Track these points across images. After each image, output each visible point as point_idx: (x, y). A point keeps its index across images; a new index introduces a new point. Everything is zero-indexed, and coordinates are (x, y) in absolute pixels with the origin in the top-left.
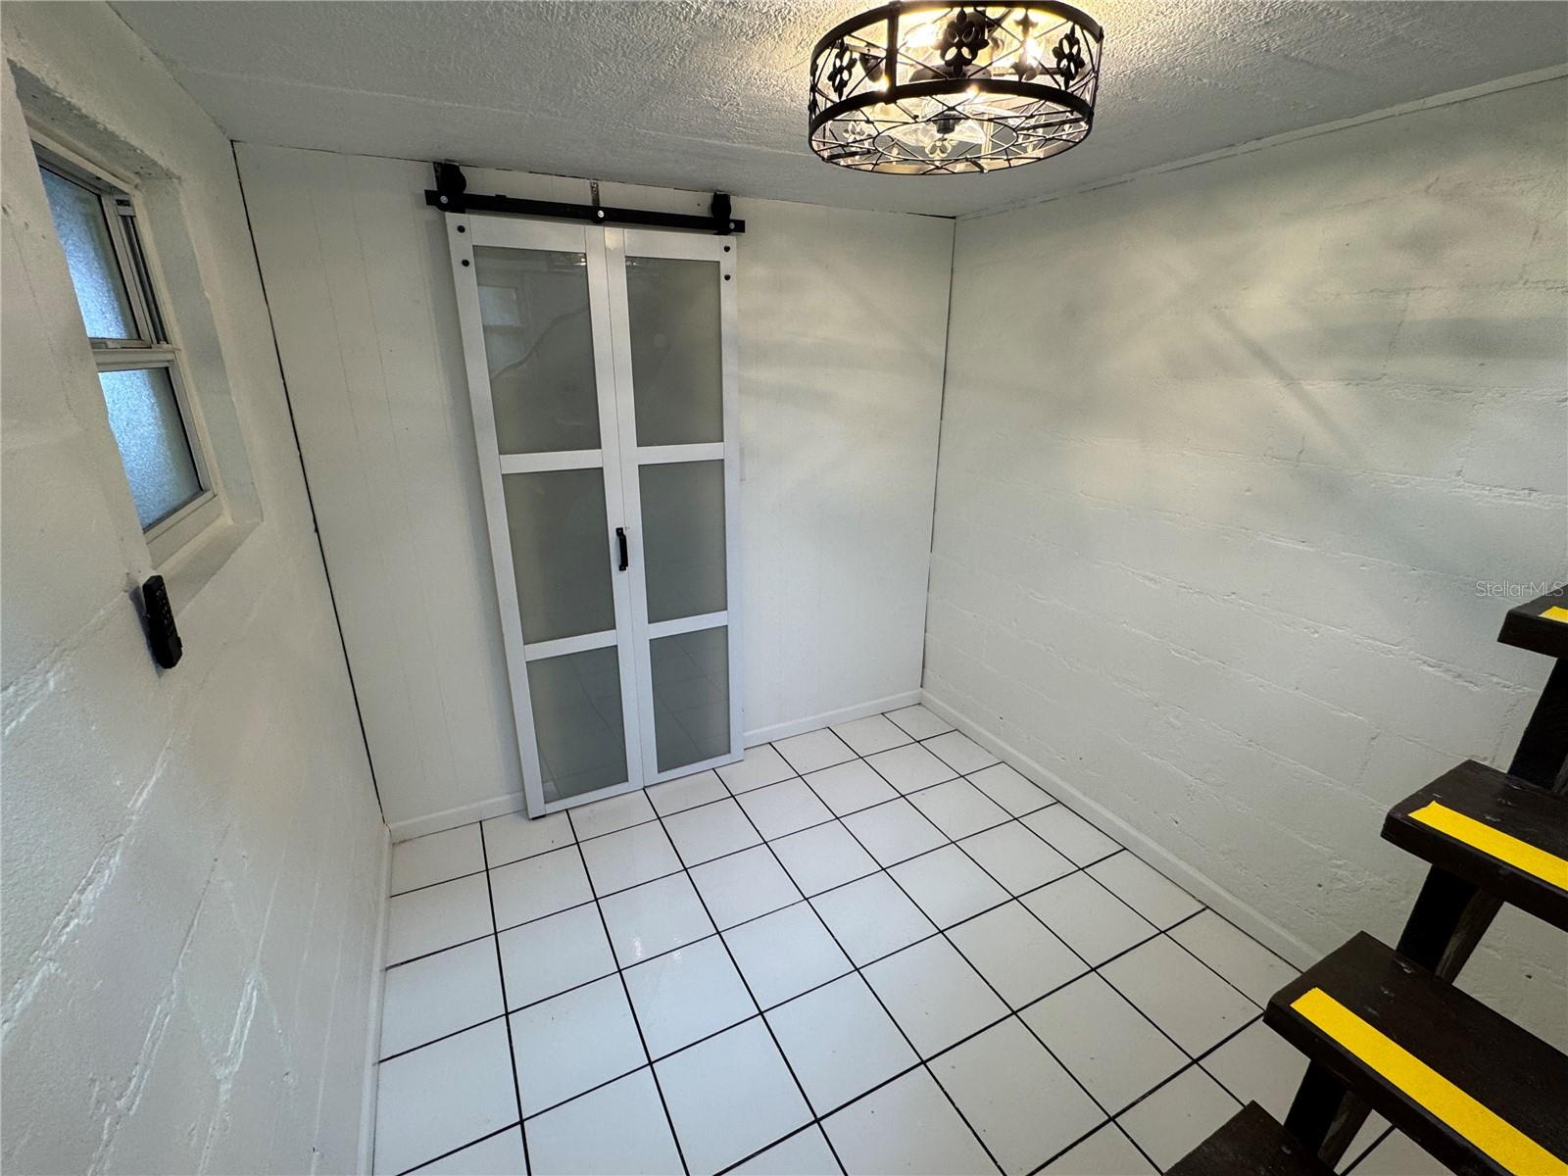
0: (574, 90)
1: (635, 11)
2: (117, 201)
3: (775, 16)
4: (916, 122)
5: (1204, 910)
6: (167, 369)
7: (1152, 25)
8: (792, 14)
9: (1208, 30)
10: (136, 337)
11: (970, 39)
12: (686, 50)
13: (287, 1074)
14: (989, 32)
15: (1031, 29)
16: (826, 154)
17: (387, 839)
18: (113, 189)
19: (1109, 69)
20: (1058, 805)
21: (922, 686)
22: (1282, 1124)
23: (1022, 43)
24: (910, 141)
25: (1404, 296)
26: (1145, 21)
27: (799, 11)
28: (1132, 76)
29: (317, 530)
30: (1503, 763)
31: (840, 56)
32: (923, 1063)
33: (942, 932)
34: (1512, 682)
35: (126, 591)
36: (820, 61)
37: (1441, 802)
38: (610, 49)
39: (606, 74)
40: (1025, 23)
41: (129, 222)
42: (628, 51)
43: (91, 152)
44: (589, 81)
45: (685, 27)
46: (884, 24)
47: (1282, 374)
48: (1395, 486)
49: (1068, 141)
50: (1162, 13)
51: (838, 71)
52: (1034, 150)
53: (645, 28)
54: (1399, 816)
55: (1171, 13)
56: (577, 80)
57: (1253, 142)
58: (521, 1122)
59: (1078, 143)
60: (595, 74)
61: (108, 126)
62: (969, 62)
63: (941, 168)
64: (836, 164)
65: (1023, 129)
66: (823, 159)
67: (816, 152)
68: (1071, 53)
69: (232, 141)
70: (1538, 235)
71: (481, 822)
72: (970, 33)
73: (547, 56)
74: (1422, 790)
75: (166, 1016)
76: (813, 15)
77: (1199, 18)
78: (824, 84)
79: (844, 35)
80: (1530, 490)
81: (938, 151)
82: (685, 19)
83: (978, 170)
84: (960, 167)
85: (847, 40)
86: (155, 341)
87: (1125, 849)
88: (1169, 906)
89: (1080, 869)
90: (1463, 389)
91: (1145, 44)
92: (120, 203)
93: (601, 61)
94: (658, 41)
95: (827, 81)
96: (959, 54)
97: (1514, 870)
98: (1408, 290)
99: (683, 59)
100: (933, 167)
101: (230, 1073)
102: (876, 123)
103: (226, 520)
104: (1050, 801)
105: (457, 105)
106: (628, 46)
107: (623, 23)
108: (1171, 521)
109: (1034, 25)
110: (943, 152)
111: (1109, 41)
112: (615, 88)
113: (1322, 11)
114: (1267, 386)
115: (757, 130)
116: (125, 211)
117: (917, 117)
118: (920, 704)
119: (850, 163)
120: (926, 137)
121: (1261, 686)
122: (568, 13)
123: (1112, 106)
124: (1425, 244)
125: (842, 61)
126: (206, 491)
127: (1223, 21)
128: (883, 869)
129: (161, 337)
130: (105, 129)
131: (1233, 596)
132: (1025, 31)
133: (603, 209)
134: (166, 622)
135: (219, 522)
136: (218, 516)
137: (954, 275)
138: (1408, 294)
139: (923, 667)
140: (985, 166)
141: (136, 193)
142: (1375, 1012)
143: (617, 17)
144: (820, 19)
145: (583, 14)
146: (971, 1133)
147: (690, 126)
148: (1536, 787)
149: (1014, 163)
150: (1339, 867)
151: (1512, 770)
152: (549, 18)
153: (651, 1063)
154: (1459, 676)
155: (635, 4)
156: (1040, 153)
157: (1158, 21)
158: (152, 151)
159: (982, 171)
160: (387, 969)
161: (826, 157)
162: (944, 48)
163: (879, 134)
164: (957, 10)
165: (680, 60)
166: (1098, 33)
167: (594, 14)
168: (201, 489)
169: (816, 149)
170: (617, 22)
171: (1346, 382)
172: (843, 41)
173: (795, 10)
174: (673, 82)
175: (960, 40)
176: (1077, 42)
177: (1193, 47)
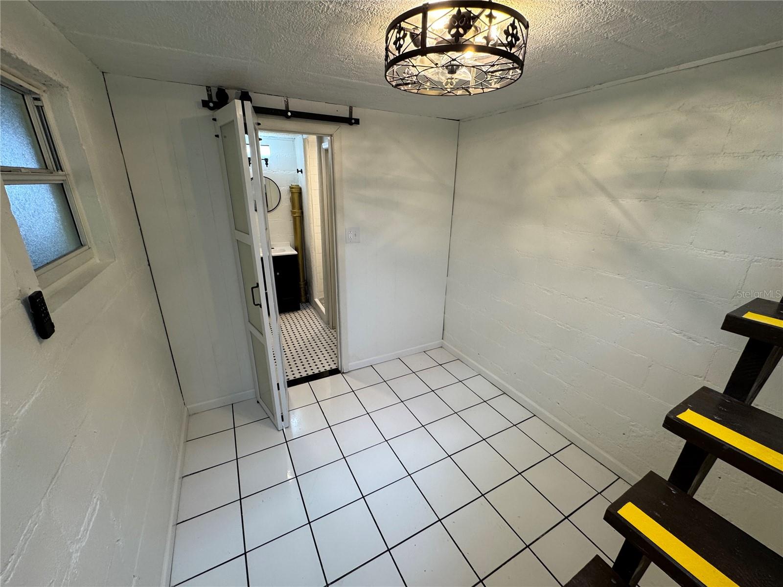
0: (271, 49)
1: (296, 6)
2: (33, 98)
3: (367, 12)
4: (437, 67)
5: (571, 444)
6: (62, 184)
7: (553, 22)
8: (375, 10)
9: (579, 26)
10: (45, 167)
11: (462, 24)
12: (324, 30)
13: (118, 541)
14: (473, 22)
15: (493, 19)
16: (394, 84)
17: (185, 414)
18: (30, 92)
19: (531, 45)
20: (505, 395)
21: (442, 339)
22: (612, 567)
23: (489, 27)
24: (435, 78)
25: (667, 159)
26: (549, 20)
27: (379, 9)
28: (542, 49)
29: (149, 265)
30: (721, 388)
31: (399, 32)
32: (440, 520)
33: (449, 456)
34: (714, 341)
35: (19, 300)
36: (390, 36)
37: (692, 409)
38: (286, 27)
39: (285, 41)
40: (490, 16)
41: (40, 109)
42: (295, 29)
43: (14, 71)
44: (277, 44)
45: (323, 16)
46: (420, 16)
47: (609, 195)
48: (663, 249)
49: (512, 79)
50: (557, 16)
51: (398, 39)
52: (495, 84)
53: (303, 16)
54: (672, 417)
55: (562, 16)
56: (271, 44)
57: (598, 85)
58: (245, 553)
59: (516, 80)
60: (280, 41)
61: (19, 57)
62: (462, 35)
63: (450, 92)
64: (399, 89)
65: (489, 72)
66: (393, 86)
67: (389, 82)
68: (513, 33)
69: (103, 72)
70: (731, 131)
71: (232, 404)
72: (463, 22)
73: (255, 31)
74: (682, 403)
75: (36, 524)
76: (386, 12)
77: (575, 19)
78: (392, 47)
79: (401, 22)
80: (725, 252)
81: (449, 84)
82: (322, 12)
83: (468, 94)
84: (460, 92)
85: (403, 24)
86: (55, 170)
87: (535, 415)
88: (555, 443)
89: (514, 425)
90: (694, 203)
91: (549, 33)
92: (36, 99)
93: (283, 34)
94: (310, 24)
95: (393, 45)
96: (458, 31)
97: (731, 447)
98: (669, 157)
99: (323, 34)
100: (447, 92)
101: (79, 547)
102: (417, 67)
103: (96, 260)
104: (501, 393)
105: (213, 56)
106: (295, 26)
107: (291, 13)
108: (557, 263)
109: (495, 18)
110: (451, 85)
111: (532, 30)
112: (291, 49)
113: (634, 17)
114: (602, 201)
115: (363, 73)
116: (38, 103)
117: (437, 64)
118: (441, 347)
119: (406, 89)
120: (443, 76)
121: (598, 341)
122: (262, 7)
123: (533, 65)
124: (678, 135)
125: (400, 35)
126: (84, 246)
127: (587, 22)
128: (423, 426)
129: (59, 168)
130: (17, 58)
131: (586, 299)
132: (490, 21)
133: (291, 112)
134: (43, 315)
135: (92, 261)
136: (91, 258)
137: (459, 148)
138: (669, 158)
139: (443, 330)
140: (472, 92)
141: (44, 94)
142: (659, 515)
143: (287, 9)
144: (390, 14)
145: (270, 8)
146: (461, 554)
147: (330, 70)
148: (737, 401)
149: (485, 90)
150: (633, 425)
151: (725, 392)
152: (253, 9)
153: (309, 523)
154: (690, 338)
155: (296, 3)
156: (498, 86)
157: (556, 21)
158: (49, 72)
159: (470, 95)
160: (183, 477)
161: (394, 85)
162: (450, 28)
163: (419, 73)
164: (456, 9)
165: (322, 34)
166: (526, 25)
167: (275, 8)
168: (82, 245)
169: (389, 81)
170: (288, 13)
171: (640, 200)
172: (400, 25)
173: (377, 8)
174: (319, 46)
175: (458, 24)
176: (516, 28)
177: (572, 35)
